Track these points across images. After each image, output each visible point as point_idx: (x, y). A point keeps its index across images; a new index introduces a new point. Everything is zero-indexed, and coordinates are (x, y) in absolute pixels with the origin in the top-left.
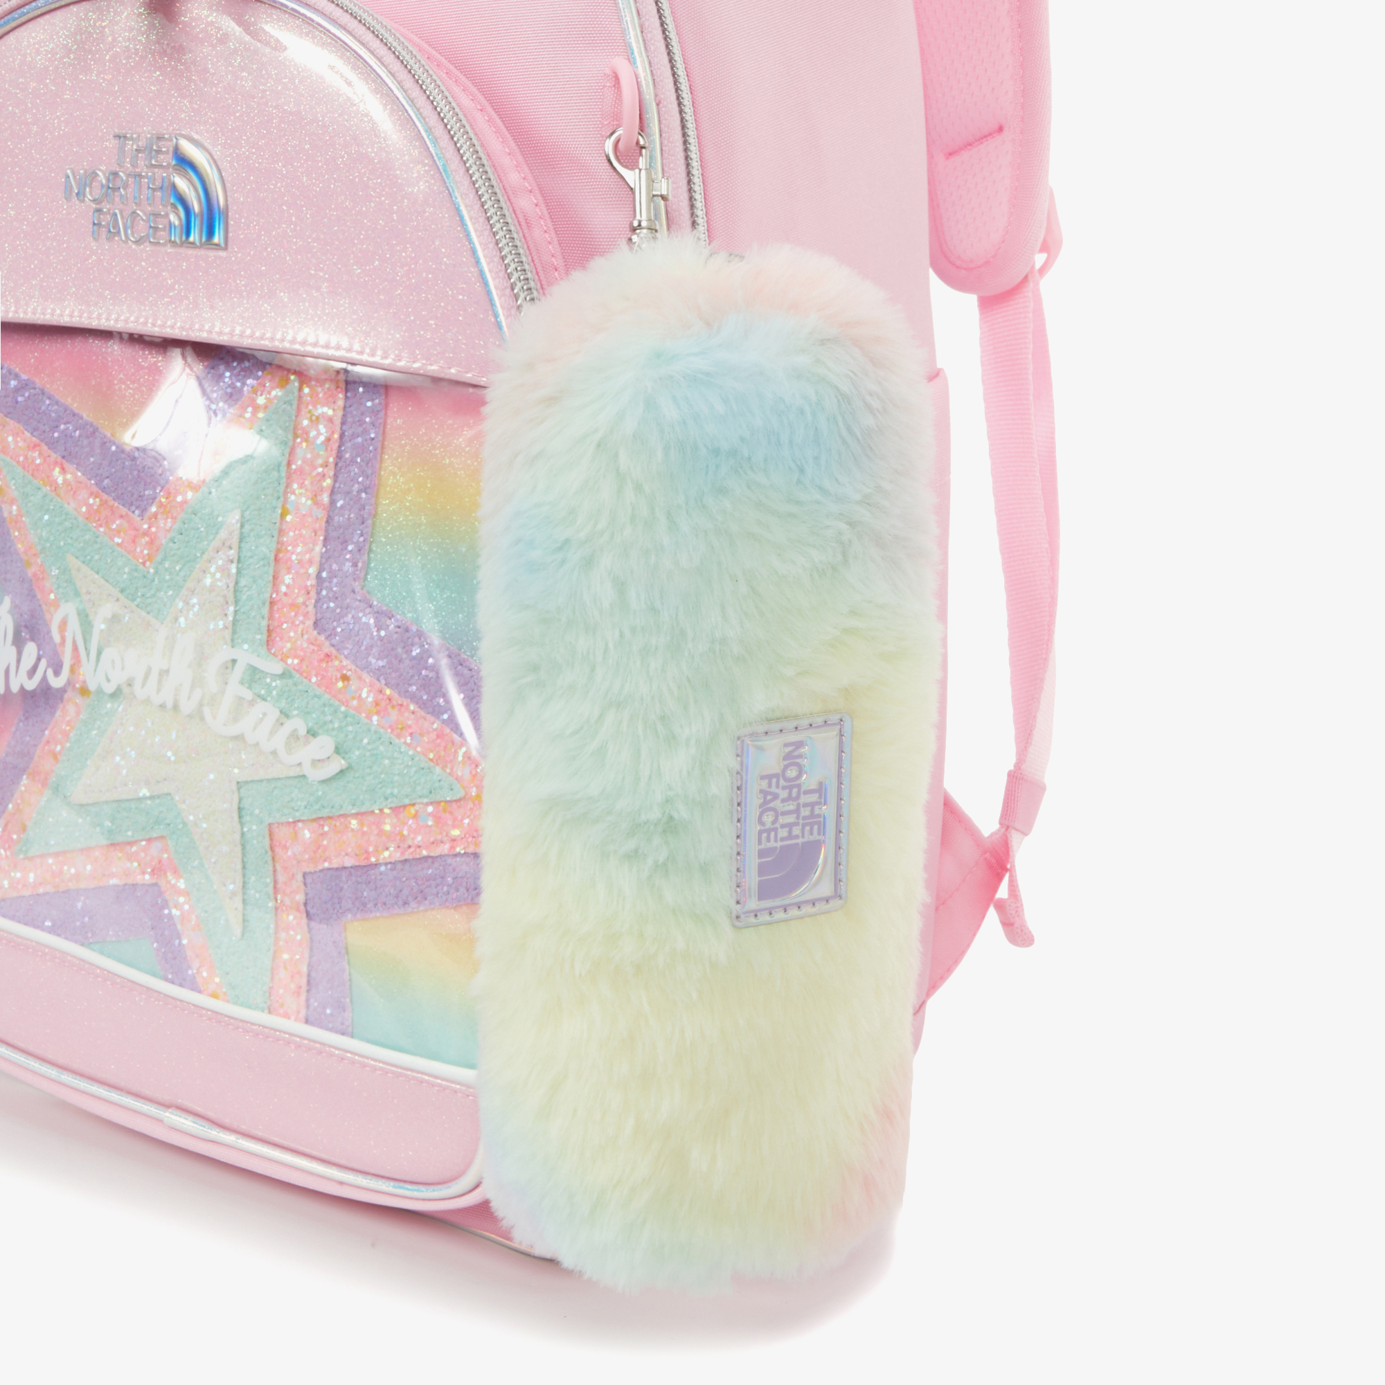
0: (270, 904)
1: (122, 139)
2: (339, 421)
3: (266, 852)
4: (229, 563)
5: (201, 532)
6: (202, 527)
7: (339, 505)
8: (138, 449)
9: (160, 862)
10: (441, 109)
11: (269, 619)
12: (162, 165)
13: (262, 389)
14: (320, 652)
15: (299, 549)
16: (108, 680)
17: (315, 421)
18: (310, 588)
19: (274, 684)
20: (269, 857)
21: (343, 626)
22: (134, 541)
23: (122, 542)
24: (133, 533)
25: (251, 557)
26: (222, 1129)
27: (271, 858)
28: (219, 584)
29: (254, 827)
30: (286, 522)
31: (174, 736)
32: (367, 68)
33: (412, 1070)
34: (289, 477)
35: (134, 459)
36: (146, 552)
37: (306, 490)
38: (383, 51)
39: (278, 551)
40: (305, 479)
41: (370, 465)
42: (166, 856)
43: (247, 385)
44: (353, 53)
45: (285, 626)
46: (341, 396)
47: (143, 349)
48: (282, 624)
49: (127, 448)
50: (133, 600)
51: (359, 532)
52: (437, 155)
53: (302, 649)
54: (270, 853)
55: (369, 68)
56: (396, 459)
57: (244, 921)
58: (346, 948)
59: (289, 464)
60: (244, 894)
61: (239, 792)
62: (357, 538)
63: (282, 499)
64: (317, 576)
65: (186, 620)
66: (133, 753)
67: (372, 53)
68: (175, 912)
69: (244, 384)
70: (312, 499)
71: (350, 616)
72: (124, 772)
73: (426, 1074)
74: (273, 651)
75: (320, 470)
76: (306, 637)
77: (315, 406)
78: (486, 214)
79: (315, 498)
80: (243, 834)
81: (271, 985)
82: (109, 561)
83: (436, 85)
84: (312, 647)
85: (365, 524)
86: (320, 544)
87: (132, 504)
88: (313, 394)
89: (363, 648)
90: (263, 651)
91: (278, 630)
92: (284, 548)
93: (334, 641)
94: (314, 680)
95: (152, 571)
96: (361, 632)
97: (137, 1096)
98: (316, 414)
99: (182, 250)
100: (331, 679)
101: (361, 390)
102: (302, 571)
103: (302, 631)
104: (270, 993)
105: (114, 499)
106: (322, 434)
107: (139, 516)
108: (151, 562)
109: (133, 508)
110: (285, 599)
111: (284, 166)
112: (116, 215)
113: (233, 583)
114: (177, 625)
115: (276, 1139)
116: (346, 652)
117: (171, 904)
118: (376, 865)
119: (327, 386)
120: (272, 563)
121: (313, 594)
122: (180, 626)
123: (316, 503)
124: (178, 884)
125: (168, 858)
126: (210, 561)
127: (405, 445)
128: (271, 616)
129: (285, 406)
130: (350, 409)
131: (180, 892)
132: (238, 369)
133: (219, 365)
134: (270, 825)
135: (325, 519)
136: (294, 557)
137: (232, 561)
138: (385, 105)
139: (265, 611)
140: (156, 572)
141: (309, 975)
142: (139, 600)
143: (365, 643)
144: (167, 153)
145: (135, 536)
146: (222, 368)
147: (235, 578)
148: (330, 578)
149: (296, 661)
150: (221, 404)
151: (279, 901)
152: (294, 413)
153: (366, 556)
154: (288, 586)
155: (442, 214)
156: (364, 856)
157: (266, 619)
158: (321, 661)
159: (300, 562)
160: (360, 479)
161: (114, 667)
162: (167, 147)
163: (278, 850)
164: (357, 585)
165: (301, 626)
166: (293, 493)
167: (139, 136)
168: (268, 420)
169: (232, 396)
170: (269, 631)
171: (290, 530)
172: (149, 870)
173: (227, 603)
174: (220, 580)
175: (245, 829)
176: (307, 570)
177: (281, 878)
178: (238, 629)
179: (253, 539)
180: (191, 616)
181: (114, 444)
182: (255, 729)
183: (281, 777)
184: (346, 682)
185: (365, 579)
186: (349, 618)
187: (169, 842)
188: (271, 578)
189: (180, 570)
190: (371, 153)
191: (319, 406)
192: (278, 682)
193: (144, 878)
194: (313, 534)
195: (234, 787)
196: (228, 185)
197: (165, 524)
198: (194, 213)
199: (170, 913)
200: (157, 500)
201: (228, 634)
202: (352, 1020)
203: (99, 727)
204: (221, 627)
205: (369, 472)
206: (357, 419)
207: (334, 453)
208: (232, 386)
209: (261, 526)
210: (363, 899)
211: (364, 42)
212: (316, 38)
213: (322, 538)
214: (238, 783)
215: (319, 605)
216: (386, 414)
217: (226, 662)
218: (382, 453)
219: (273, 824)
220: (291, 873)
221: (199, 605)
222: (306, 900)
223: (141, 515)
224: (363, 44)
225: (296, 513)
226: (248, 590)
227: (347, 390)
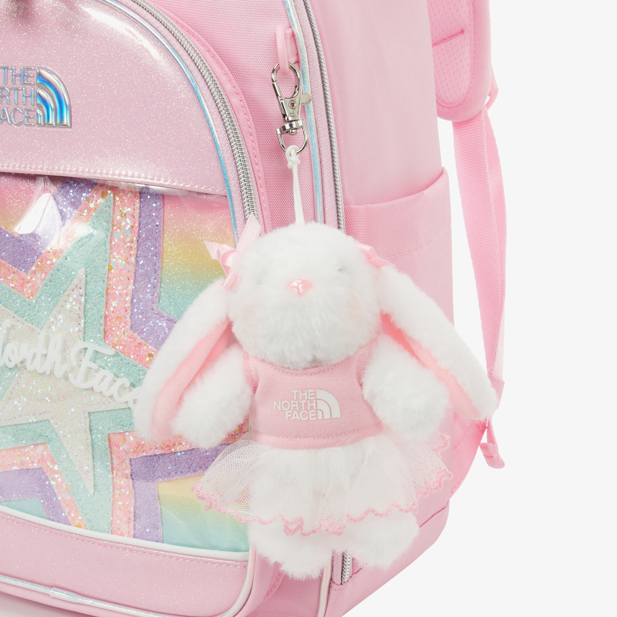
0: (110, 476)
1: (6, 69)
2: (138, 216)
3: (107, 449)
4: (80, 296)
5: (63, 280)
6: (63, 277)
7: (141, 263)
8: (22, 235)
9: (42, 456)
10: (193, 55)
11: (105, 326)
12: (31, 84)
13: (92, 199)
14: (135, 342)
15: (120, 288)
16: (10, 361)
17: (124, 216)
18: (127, 308)
19: (109, 360)
20: (108, 451)
21: (148, 328)
22: (22, 286)
23: (15, 286)
24: (22, 281)
25: (92, 293)
26: (84, 597)
27: (109, 452)
28: (75, 308)
29: (99, 436)
30: (111, 273)
31: (49, 389)
32: (148, 32)
33: (201, 557)
34: (111, 249)
35: (20, 241)
36: (30, 291)
37: (122, 256)
38: (158, 24)
39: (108, 289)
40: (120, 250)
41: (157, 240)
42: (46, 453)
43: (83, 196)
44: (139, 24)
45: (114, 329)
46: (138, 201)
47: (22, 181)
48: (112, 328)
49: (16, 235)
50: (23, 317)
51: (153, 277)
52: (192, 79)
53: (124, 341)
54: (109, 449)
55: (149, 32)
56: (172, 237)
57: (95, 485)
58: (159, 496)
59: (111, 242)
60: (94, 471)
61: (90, 418)
62: (153, 280)
63: (108, 261)
64: (131, 301)
65: (55, 327)
66: (25, 399)
67: (151, 25)
68: (53, 483)
69: (81, 196)
70: (125, 260)
71: (151, 322)
72: (20, 409)
73: (209, 558)
74: (107, 342)
75: (129, 244)
76: (126, 334)
77: (123, 208)
78: (219, 110)
79: (126, 260)
80: (92, 439)
81: (112, 519)
82: (7, 296)
83: (188, 42)
84: (130, 340)
85: (157, 273)
86: (132, 284)
87: (20, 266)
88: (122, 201)
89: (160, 339)
90: (102, 343)
91: (110, 331)
92: (111, 287)
93: (142, 336)
94: (132, 357)
95: (34, 301)
96: (158, 331)
97: (32, 582)
98: (124, 212)
99: (44, 129)
100: (143, 356)
101: (149, 197)
102: (122, 299)
103: (124, 331)
104: (112, 523)
105: (9, 263)
106: (128, 224)
107: (24, 272)
108: (33, 297)
109: (21, 268)
110: (113, 315)
111: (103, 85)
112: (4, 110)
113: (83, 307)
114: (50, 330)
115: (117, 601)
116: (150, 342)
117: (50, 478)
118: (175, 453)
119: (129, 195)
120: (105, 296)
121: (129, 311)
122: (52, 331)
123: (128, 263)
124: (54, 468)
125: (47, 454)
126: (69, 296)
127: (176, 229)
128: (106, 324)
129: (106, 208)
130: (143, 208)
131: (55, 472)
132: (77, 188)
133: (66, 186)
134: (108, 434)
135: (134, 271)
136: (117, 292)
137: (82, 296)
138: (160, 53)
139: (102, 321)
140: (37, 302)
141: (135, 512)
142: (26, 317)
143: (161, 336)
144: (33, 77)
145: (23, 283)
146: (68, 187)
147: (84, 304)
148: (138, 303)
149: (121, 347)
150: (69, 208)
151: (114, 474)
152: (111, 212)
153: (159, 290)
154: (114, 308)
155: (193, 110)
156: (167, 449)
157: (103, 326)
158: (136, 347)
159: (120, 294)
160: (152, 249)
161: (13, 353)
162: (33, 73)
163: (114, 448)
164: (154, 306)
165: (123, 329)
166: (114, 257)
167: (16, 68)
168: (97, 217)
169: (75, 204)
170: (105, 332)
171: (114, 277)
172: (36, 461)
173: (80, 318)
174: (75, 306)
175: (94, 437)
176: (125, 298)
177: (115, 462)
178: (86, 332)
179: (93, 283)
180: (59, 325)
181: (8, 233)
182: (99, 385)
183: (115, 409)
184: (151, 358)
185: (159, 302)
186: (151, 323)
187: (48, 446)
188: (105, 303)
189: (51, 301)
190: (154, 78)
191: (125, 208)
192: (111, 359)
193: (34, 465)
194: (127, 279)
195: (87, 415)
196: (70, 95)
197: (41, 276)
198: (51, 108)
199: (50, 484)
200: (36, 263)
201: (81, 334)
202: (163, 534)
203: (4, 385)
204: (77, 330)
205: (157, 245)
206: (148, 214)
207: (136, 234)
208: (75, 197)
209: (97, 276)
210: (168, 470)
211: (146, 19)
212: (117, 16)
213: (132, 281)
214: (89, 413)
215: (132, 317)
216: (164, 211)
217: (81, 349)
218: (163, 233)
219: (110, 434)
220: (122, 459)
221: (63, 319)
222: (132, 473)
223: (26, 272)
224: (146, 20)
225: (117, 268)
226: (92, 311)
227: (141, 198)
